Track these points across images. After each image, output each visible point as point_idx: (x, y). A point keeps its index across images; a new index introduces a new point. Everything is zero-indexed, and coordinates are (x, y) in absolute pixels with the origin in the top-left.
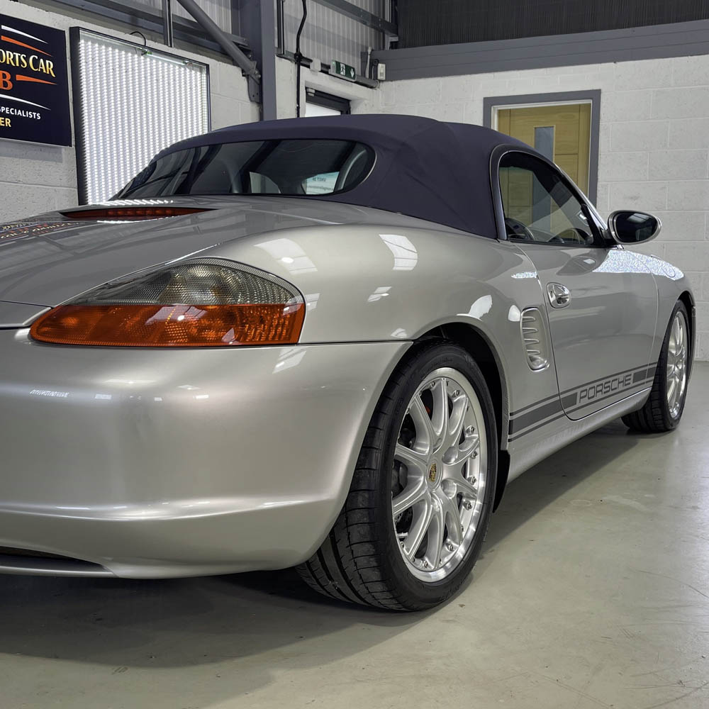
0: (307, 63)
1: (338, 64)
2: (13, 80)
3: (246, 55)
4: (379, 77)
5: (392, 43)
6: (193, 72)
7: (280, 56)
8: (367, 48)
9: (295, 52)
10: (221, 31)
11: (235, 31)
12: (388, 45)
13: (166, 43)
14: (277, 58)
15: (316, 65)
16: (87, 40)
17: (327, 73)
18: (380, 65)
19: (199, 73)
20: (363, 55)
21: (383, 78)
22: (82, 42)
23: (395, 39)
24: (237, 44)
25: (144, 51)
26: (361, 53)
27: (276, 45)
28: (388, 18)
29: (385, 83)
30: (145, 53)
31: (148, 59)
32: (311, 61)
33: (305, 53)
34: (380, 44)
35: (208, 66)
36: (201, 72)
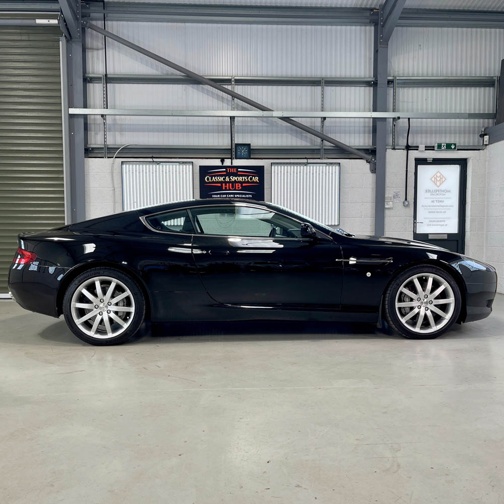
0: (415, 148)
2: (242, 186)
4: (485, 143)
9: (405, 145)
14: (388, 150)
15: (422, 147)
19: (337, 167)
21: (488, 143)
29: (489, 146)
30: (307, 165)
32: (418, 147)
33: (412, 144)
35: (340, 163)
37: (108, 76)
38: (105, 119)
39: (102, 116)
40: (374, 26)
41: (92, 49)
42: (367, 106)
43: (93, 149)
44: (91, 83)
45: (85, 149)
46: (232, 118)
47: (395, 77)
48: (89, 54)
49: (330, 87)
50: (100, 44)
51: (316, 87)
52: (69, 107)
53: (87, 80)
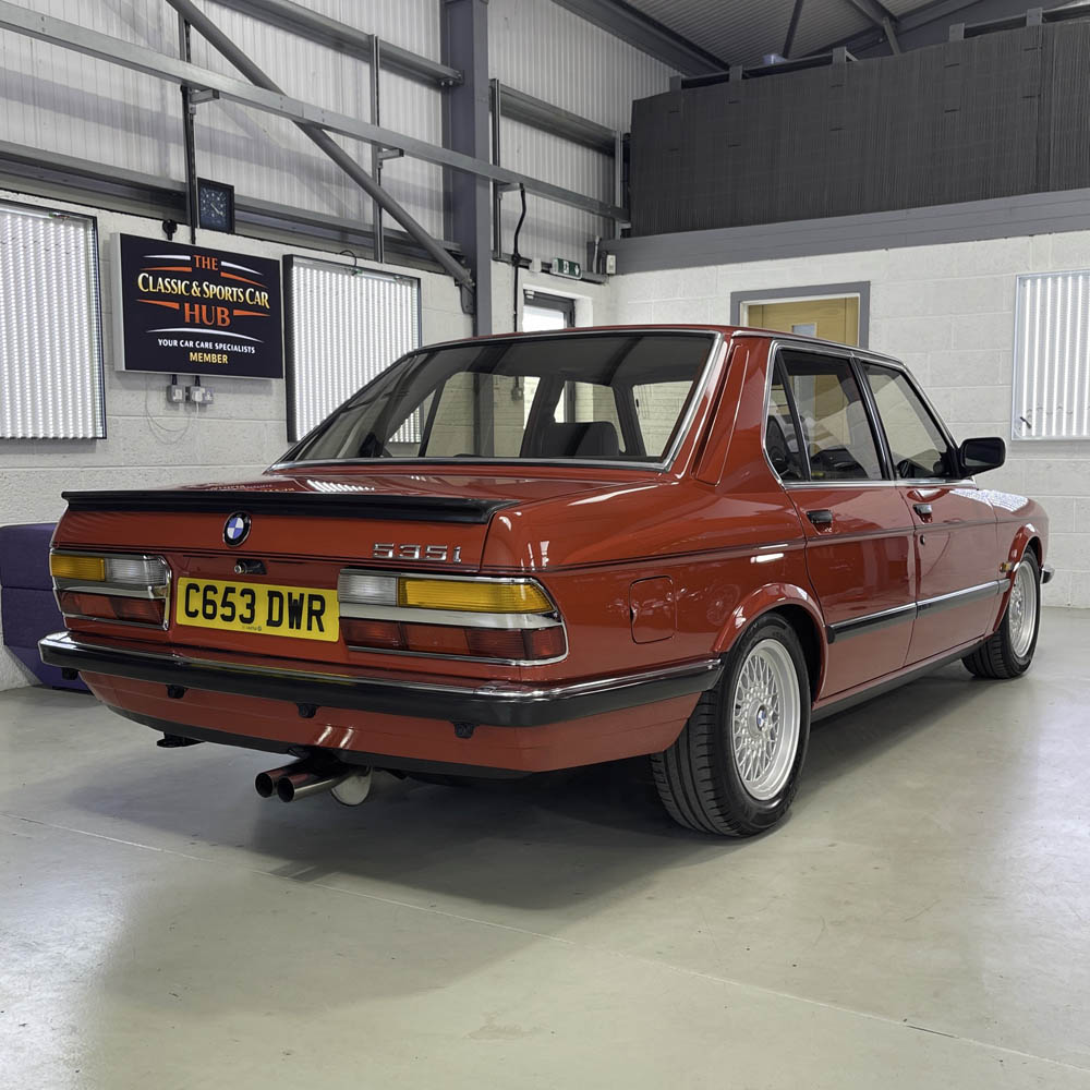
0: (526, 264)
1: (561, 261)
2: (231, 315)
3: (459, 262)
4: (608, 271)
5: (623, 230)
6: (404, 287)
7: (496, 260)
8: (594, 237)
9: (512, 253)
10: (432, 239)
11: (447, 237)
12: (618, 233)
13: (376, 260)
14: (492, 262)
15: (537, 266)
16: (299, 265)
17: (548, 272)
18: (609, 257)
19: (409, 288)
20: (590, 245)
21: (613, 271)
22: (295, 268)
23: (627, 226)
24: (449, 251)
25: (354, 271)
26: (588, 243)
27: (492, 248)
28: (618, 203)
29: (615, 277)
30: (356, 272)
31: (358, 279)
32: (530, 261)
33: (523, 252)
34: (609, 233)
35: (419, 280)
36: (412, 286)
47: (498, 84)
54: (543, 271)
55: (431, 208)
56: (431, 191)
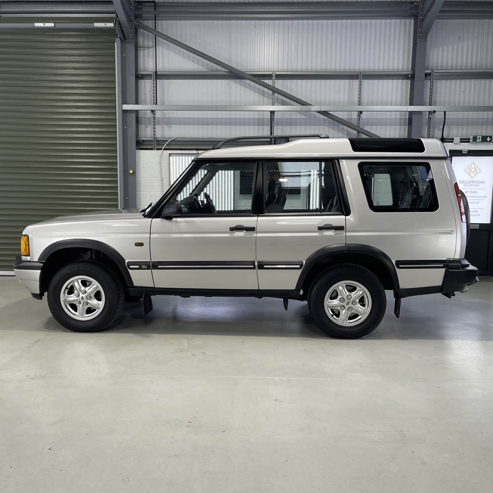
0: (450, 141)
1: (475, 136)
9: (441, 137)
15: (457, 140)
17: (469, 142)
32: (453, 139)
33: (448, 136)
37: (158, 73)
38: (155, 114)
39: (152, 111)
40: (414, 19)
41: (144, 47)
42: (404, 100)
43: (143, 141)
44: (142, 79)
45: (136, 141)
46: (272, 113)
47: (433, 71)
48: (141, 53)
49: (367, 80)
50: (151, 44)
51: (354, 80)
52: (123, 104)
53: (139, 77)
54: (461, 142)
55: (400, 125)
56: (401, 119)
